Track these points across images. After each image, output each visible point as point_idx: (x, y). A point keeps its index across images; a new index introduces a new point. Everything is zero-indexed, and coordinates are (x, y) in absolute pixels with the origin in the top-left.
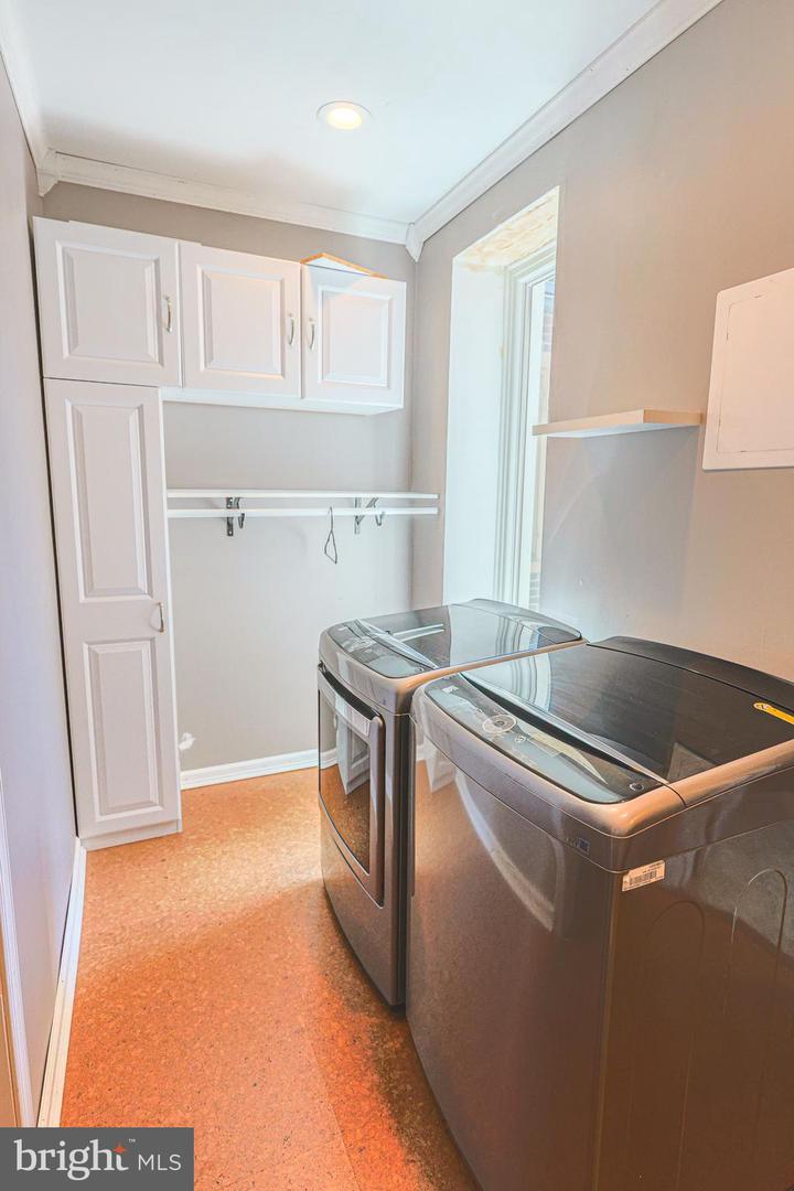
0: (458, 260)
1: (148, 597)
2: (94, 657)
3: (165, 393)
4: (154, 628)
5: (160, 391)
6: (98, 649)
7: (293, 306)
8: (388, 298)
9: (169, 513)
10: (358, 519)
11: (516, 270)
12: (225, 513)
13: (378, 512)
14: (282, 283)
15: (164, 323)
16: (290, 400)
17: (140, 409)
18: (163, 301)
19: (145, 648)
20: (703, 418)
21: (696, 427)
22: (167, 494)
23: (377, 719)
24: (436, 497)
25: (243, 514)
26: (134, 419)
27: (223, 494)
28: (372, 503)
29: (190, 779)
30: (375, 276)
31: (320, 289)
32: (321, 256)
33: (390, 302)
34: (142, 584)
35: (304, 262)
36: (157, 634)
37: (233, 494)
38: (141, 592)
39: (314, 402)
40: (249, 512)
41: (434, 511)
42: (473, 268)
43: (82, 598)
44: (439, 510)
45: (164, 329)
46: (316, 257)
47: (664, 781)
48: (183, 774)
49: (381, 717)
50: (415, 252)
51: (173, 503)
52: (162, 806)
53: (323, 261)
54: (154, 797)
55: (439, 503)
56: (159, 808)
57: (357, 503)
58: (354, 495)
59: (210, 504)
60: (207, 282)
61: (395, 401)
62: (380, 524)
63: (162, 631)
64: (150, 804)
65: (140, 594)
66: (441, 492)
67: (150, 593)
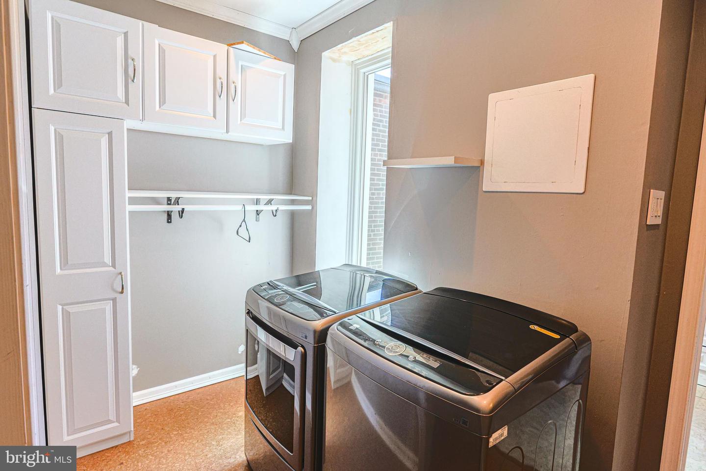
0: (326, 54)
1: (112, 269)
2: (67, 315)
3: (129, 124)
4: (116, 292)
5: (125, 122)
6: (69, 308)
7: (222, 72)
8: (283, 73)
9: (130, 208)
10: (258, 213)
11: (359, 64)
12: (167, 208)
13: (274, 208)
14: (215, 57)
15: (130, 77)
16: (219, 133)
17: (110, 134)
18: (130, 61)
19: (108, 307)
20: (482, 162)
21: (479, 167)
22: (129, 194)
23: (300, 349)
24: (311, 198)
25: (183, 209)
26: (104, 141)
27: (164, 195)
28: (269, 202)
29: (140, 398)
30: (275, 58)
31: (240, 63)
32: (242, 43)
33: (285, 76)
34: (108, 259)
35: (230, 45)
36: (118, 296)
37: (173, 195)
38: (105, 265)
39: (234, 135)
40: (188, 208)
41: (309, 207)
42: (334, 60)
43: (58, 270)
44: (313, 208)
45: (130, 81)
46: (238, 43)
47: (503, 378)
48: (135, 394)
49: (303, 347)
50: (295, 45)
51: (133, 200)
52: (118, 421)
53: (244, 46)
54: (112, 416)
55: (312, 203)
56: (116, 424)
57: (257, 202)
58: (255, 197)
59: (156, 201)
60: (162, 51)
61: (287, 137)
62: (276, 216)
63: (122, 292)
64: (110, 422)
65: (107, 266)
66: (314, 195)
67: (114, 266)
